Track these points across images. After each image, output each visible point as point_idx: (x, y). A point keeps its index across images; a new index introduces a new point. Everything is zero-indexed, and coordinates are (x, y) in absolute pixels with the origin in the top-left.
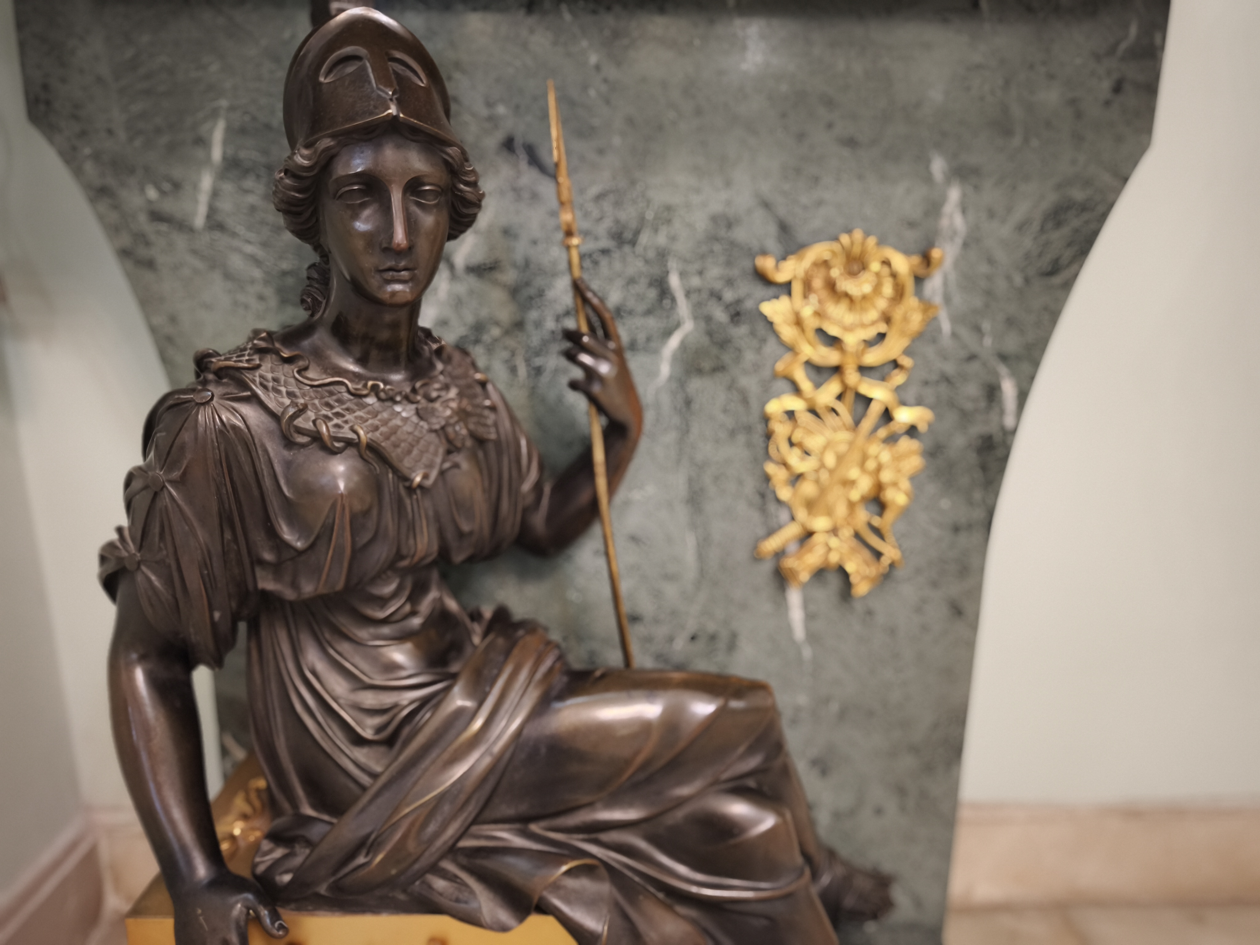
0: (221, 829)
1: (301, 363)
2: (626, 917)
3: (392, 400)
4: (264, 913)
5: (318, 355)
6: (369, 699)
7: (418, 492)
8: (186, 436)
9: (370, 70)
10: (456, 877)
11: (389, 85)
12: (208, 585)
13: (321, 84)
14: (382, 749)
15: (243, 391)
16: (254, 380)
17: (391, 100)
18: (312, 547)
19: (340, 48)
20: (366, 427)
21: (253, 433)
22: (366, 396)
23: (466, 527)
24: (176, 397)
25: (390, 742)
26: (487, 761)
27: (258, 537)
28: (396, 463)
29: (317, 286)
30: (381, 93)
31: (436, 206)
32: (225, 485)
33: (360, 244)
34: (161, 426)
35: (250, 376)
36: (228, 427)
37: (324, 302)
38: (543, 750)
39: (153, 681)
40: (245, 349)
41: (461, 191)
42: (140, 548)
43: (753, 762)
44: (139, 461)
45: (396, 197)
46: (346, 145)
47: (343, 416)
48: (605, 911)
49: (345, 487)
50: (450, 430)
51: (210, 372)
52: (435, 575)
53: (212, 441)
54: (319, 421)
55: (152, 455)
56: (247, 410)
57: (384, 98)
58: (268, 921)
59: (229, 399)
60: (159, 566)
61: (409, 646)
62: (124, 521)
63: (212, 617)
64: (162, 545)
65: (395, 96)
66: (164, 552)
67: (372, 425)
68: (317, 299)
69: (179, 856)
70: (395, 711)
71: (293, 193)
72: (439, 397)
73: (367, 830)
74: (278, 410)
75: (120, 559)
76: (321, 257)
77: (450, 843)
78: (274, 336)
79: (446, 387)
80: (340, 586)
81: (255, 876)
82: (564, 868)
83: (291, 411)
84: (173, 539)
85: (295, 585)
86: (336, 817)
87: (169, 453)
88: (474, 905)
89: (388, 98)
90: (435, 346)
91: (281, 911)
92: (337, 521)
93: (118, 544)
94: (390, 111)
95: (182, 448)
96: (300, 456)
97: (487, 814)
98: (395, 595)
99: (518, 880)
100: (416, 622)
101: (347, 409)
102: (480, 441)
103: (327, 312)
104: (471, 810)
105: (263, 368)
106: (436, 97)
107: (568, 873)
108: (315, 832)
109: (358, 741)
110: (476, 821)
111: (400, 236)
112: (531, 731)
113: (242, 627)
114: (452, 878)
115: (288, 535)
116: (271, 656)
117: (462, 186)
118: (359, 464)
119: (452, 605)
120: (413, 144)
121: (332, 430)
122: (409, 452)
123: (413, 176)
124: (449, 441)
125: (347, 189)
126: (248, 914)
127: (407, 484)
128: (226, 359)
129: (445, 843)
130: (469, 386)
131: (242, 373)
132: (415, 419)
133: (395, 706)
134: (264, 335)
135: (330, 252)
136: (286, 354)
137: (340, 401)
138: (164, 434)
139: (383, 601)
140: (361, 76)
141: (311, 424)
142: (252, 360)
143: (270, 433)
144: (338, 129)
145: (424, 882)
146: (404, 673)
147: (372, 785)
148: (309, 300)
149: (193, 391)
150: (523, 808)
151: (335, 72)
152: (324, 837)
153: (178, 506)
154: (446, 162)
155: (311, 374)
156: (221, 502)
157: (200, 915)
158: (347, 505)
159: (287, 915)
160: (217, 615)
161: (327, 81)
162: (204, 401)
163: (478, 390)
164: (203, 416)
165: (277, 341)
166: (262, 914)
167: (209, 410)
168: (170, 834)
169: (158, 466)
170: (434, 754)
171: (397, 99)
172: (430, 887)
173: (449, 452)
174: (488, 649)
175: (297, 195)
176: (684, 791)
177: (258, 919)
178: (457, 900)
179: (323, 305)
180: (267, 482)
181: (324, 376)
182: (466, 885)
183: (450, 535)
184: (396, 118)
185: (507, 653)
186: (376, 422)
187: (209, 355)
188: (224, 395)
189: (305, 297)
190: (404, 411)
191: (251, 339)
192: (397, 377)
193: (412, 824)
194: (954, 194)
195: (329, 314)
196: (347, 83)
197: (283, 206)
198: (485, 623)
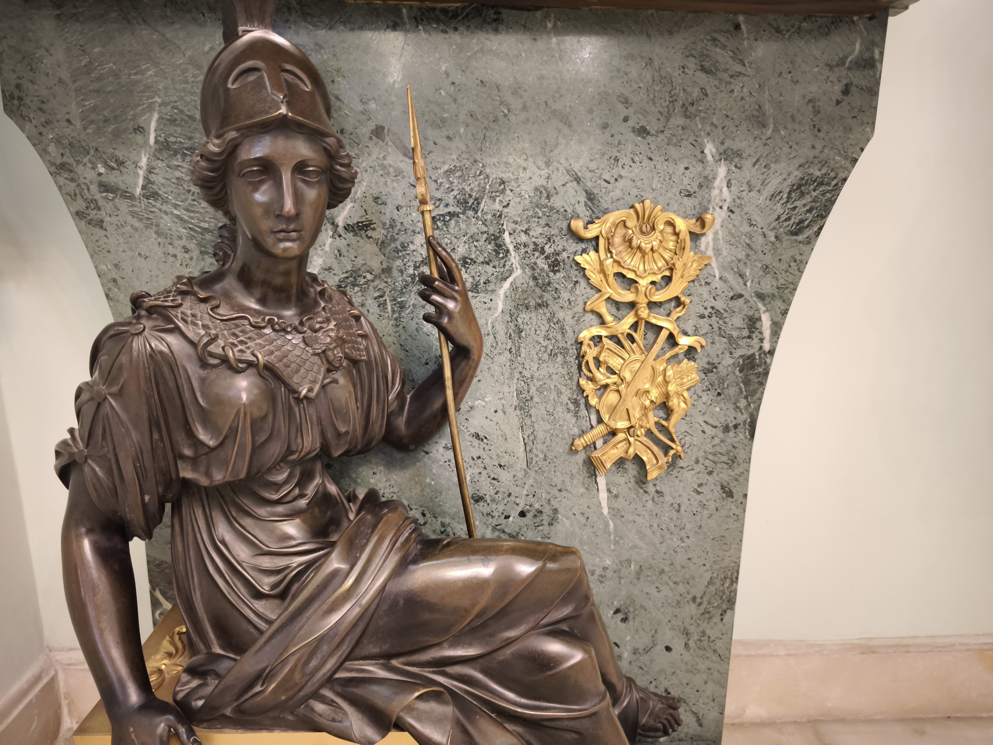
0: (151, 665)
1: (214, 303)
2: (465, 731)
3: (284, 330)
4: (182, 730)
5: (227, 296)
6: (267, 562)
7: (305, 402)
8: (124, 359)
9: (266, 79)
10: (333, 701)
11: (280, 90)
12: (140, 475)
13: (229, 89)
14: (276, 601)
15: (168, 324)
16: (176, 315)
17: (282, 102)
18: (221, 444)
19: (244, 62)
20: (264, 351)
21: (176, 356)
22: (264, 328)
23: (343, 429)
24: (116, 328)
25: (282, 596)
26: (357, 610)
27: (180, 437)
28: (287, 380)
29: (227, 242)
30: (274, 97)
31: (318, 182)
32: (154, 397)
33: (259, 211)
34: (104, 351)
35: (174, 313)
36: (156, 352)
37: (233, 254)
38: (401, 602)
39: (98, 550)
40: (171, 292)
41: (337, 170)
42: (87, 446)
43: (566, 611)
44: (87, 378)
45: (286, 177)
46: (247, 137)
47: (246, 343)
48: (449, 727)
49: (247, 398)
50: (330, 353)
51: (143, 309)
52: (319, 466)
53: (144, 363)
54: (226, 348)
55: (96, 374)
56: (172, 339)
57: (277, 101)
58: (185, 737)
59: (157, 331)
60: (102, 460)
61: (297, 521)
62: (76, 426)
63: (143, 499)
64: (104, 443)
65: (286, 99)
66: (106, 449)
67: (268, 350)
68: (227, 253)
69: (117, 685)
70: (287, 571)
71: (207, 173)
72: (321, 328)
73: (264, 665)
74: (195, 339)
75: (72, 454)
76: (230, 220)
77: (328, 674)
78: (193, 281)
79: (328, 321)
80: (243, 475)
81: (175, 700)
82: (417, 694)
83: (205, 340)
84: (112, 438)
85: (208, 474)
86: (240, 655)
87: (110, 372)
88: (346, 724)
89: (280, 101)
90: (319, 289)
91: (195, 728)
92: (240, 425)
93: (70, 442)
94: (281, 111)
95: (120, 368)
96: (213, 374)
97: (358, 652)
98: (286, 482)
99: (380, 703)
100: (303, 503)
101: (249, 338)
102: (355, 362)
103: (234, 263)
104: (345, 648)
105: (183, 306)
106: (318, 99)
107: (419, 698)
108: (223, 666)
109: (258, 595)
110: (348, 658)
111: (289, 206)
112: (393, 587)
113: (168, 507)
114: (330, 703)
115: (203, 436)
116: (190, 529)
117: (338, 167)
118: (258, 380)
119: (333, 489)
120: (300, 136)
121: (236, 354)
122: (298, 371)
123: (299, 160)
124: (329, 362)
125: (249, 169)
126: (170, 731)
127: (296, 396)
128: (155, 300)
129: (324, 675)
130: (346, 320)
131: (167, 310)
132: (302, 345)
133: (287, 567)
134: (185, 280)
135: (236, 217)
136: (202, 295)
137: (243, 332)
138: (106, 357)
139: (278, 486)
140: (260, 84)
141: (221, 349)
142: (176, 300)
143: (189, 357)
144: (241, 124)
145: (307, 706)
146: (294, 543)
147: (267, 629)
148: (221, 253)
149: (129, 324)
150: (386, 647)
151: (240, 80)
152: (230, 670)
153: (117, 413)
154: (325, 149)
155: (221, 311)
156: (150, 410)
157: (132, 732)
158: (248, 412)
159: (201, 732)
160: (147, 498)
161: (234, 87)
162: (138, 332)
163: (353, 322)
164: (137, 344)
165: (195, 285)
166: (180, 731)
167: (141, 339)
168: (110, 669)
169: (101, 382)
170: (316, 605)
171: (287, 102)
172: (313, 710)
173: (329, 371)
174: (359, 523)
175: (210, 174)
176: (512, 633)
177: (177, 735)
178: (333, 720)
179: (232, 258)
180: (187, 395)
181: (232, 313)
182: (340, 707)
183: (330, 435)
184: (285, 116)
185: (374, 527)
186: (272, 348)
187: (143, 296)
188: (154, 327)
189: (217, 251)
190: (296, 339)
191: (175, 284)
192: (288, 313)
193: (298, 660)
194: (722, 171)
195: (236, 265)
196: (249, 89)
197: (199, 183)
198: (359, 503)
